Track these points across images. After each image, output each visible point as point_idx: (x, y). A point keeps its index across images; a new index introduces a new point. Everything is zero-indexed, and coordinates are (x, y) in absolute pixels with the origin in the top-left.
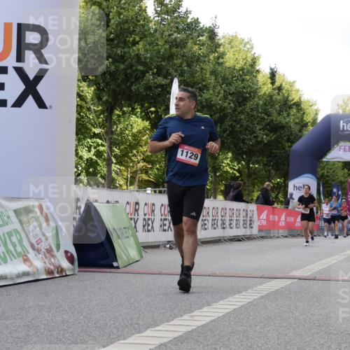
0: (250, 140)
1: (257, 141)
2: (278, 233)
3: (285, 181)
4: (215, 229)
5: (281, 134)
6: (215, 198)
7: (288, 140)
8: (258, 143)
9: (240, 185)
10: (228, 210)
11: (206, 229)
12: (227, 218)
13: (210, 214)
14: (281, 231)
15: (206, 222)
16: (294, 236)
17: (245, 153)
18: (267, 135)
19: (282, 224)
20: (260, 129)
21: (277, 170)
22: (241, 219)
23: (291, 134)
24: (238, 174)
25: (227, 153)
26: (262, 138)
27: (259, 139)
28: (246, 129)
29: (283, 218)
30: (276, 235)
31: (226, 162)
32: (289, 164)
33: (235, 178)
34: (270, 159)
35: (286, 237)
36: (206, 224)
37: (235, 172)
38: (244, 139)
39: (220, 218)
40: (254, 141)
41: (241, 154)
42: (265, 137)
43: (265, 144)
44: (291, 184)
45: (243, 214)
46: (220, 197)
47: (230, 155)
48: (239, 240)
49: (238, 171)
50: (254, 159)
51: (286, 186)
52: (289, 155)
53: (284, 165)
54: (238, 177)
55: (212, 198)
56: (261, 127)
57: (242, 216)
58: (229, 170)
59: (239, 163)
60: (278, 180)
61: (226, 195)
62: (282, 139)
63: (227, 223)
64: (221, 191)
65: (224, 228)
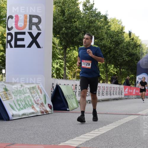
0: (121, 60)
1: (124, 60)
2: (132, 97)
3: (135, 76)
4: (107, 95)
5: (133, 57)
6: (107, 83)
7: (136, 60)
8: (124, 61)
9: (117, 78)
10: (112, 87)
11: (103, 95)
12: (112, 91)
13: (105, 89)
14: (133, 96)
15: (104, 93)
16: (139, 98)
17: (119, 65)
18: (128, 58)
19: (134, 93)
20: (125, 56)
21: (132, 71)
22: (118, 91)
23: (138, 57)
24: (116, 74)
25: (112, 65)
26: (126, 59)
27: (125, 59)
28: (119, 56)
29: (134, 91)
30: (132, 98)
31: (111, 68)
32: (136, 69)
33: (115, 75)
34: (129, 67)
35: (136, 98)
36: (103, 93)
37: (115, 72)
38: (119, 59)
39: (109, 91)
40: (122, 60)
41: (117, 66)
42: (127, 58)
43: (127, 61)
44: (138, 77)
45: (118, 89)
46: (109, 83)
47: (113, 66)
48: (117, 100)
49: (116, 72)
50: (123, 67)
51: (136, 78)
52: (136, 66)
53: (135, 70)
54: (116, 75)
55: (106, 83)
56: (125, 55)
57: (118, 90)
58: (112, 72)
59: (116, 69)
60: (132, 76)
61: (111, 82)
62: (134, 59)
63: (112, 93)
64: (110, 80)
65: (111, 95)
